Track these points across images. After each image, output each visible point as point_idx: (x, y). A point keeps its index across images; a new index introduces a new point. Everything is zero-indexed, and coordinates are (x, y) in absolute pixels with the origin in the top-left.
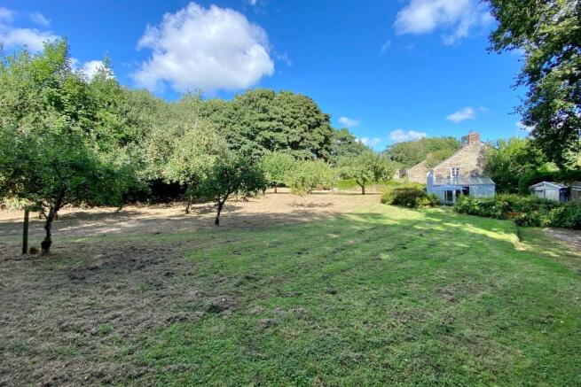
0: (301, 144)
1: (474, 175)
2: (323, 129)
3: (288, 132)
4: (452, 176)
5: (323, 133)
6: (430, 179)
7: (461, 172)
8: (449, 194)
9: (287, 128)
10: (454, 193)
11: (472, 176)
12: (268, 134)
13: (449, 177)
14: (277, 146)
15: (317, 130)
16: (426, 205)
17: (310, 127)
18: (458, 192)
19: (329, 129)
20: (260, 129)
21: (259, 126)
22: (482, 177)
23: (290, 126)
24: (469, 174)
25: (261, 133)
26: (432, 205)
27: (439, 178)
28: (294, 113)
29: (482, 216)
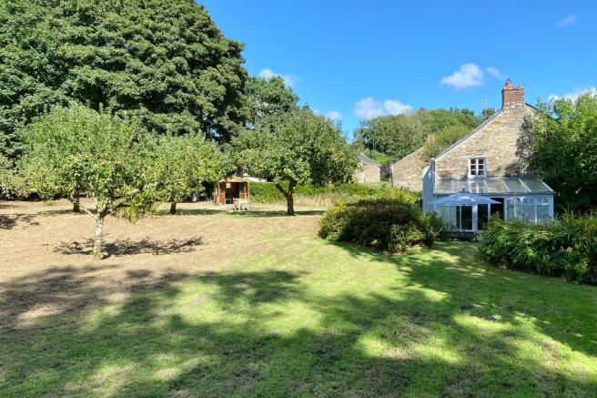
0: (170, 99)
1: (512, 174)
2: (224, 71)
3: (136, 71)
4: (470, 176)
5: (223, 80)
6: (428, 181)
7: (488, 168)
8: (465, 212)
9: (135, 63)
10: (475, 209)
11: (507, 176)
12: (91, 75)
13: (465, 178)
14: (113, 102)
15: (210, 71)
16: (414, 243)
17: (193, 64)
18: (482, 208)
19: (237, 71)
20: (73, 62)
21: (69, 55)
22: (525, 178)
23: (143, 58)
24: (503, 173)
25: (74, 70)
26: (428, 243)
27: (446, 178)
28: (154, 30)
29: (545, 273)
